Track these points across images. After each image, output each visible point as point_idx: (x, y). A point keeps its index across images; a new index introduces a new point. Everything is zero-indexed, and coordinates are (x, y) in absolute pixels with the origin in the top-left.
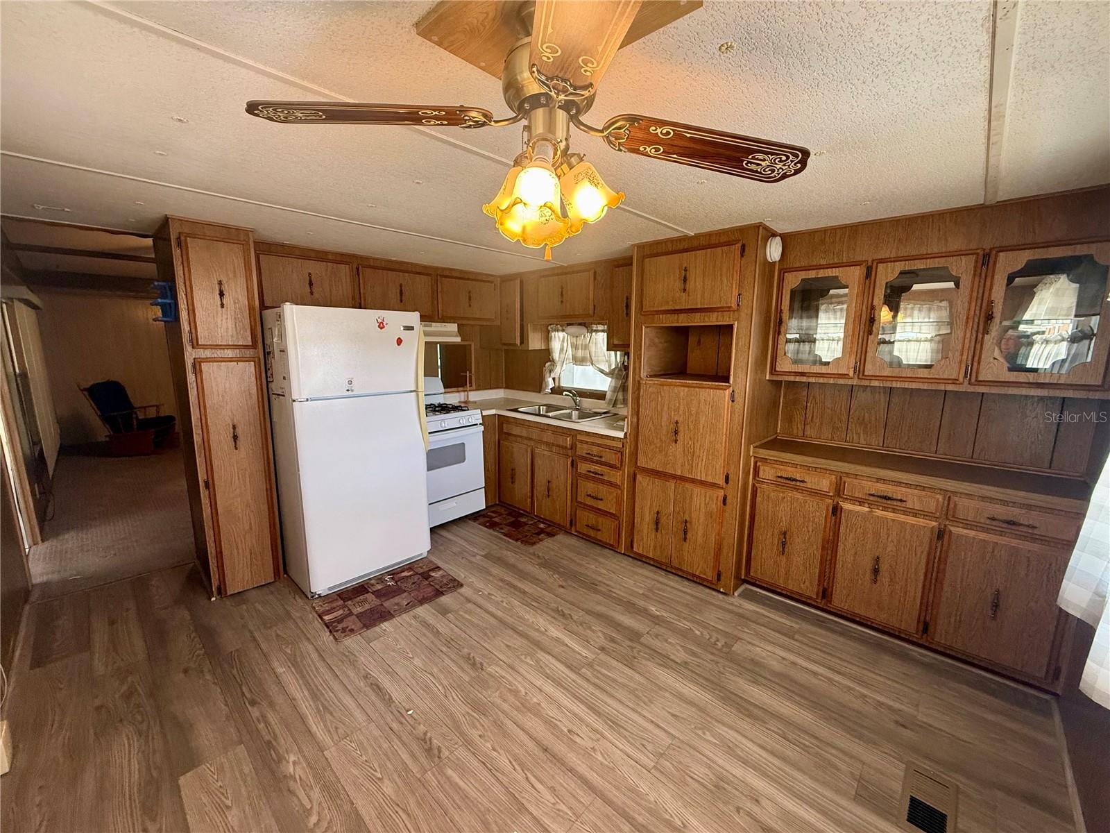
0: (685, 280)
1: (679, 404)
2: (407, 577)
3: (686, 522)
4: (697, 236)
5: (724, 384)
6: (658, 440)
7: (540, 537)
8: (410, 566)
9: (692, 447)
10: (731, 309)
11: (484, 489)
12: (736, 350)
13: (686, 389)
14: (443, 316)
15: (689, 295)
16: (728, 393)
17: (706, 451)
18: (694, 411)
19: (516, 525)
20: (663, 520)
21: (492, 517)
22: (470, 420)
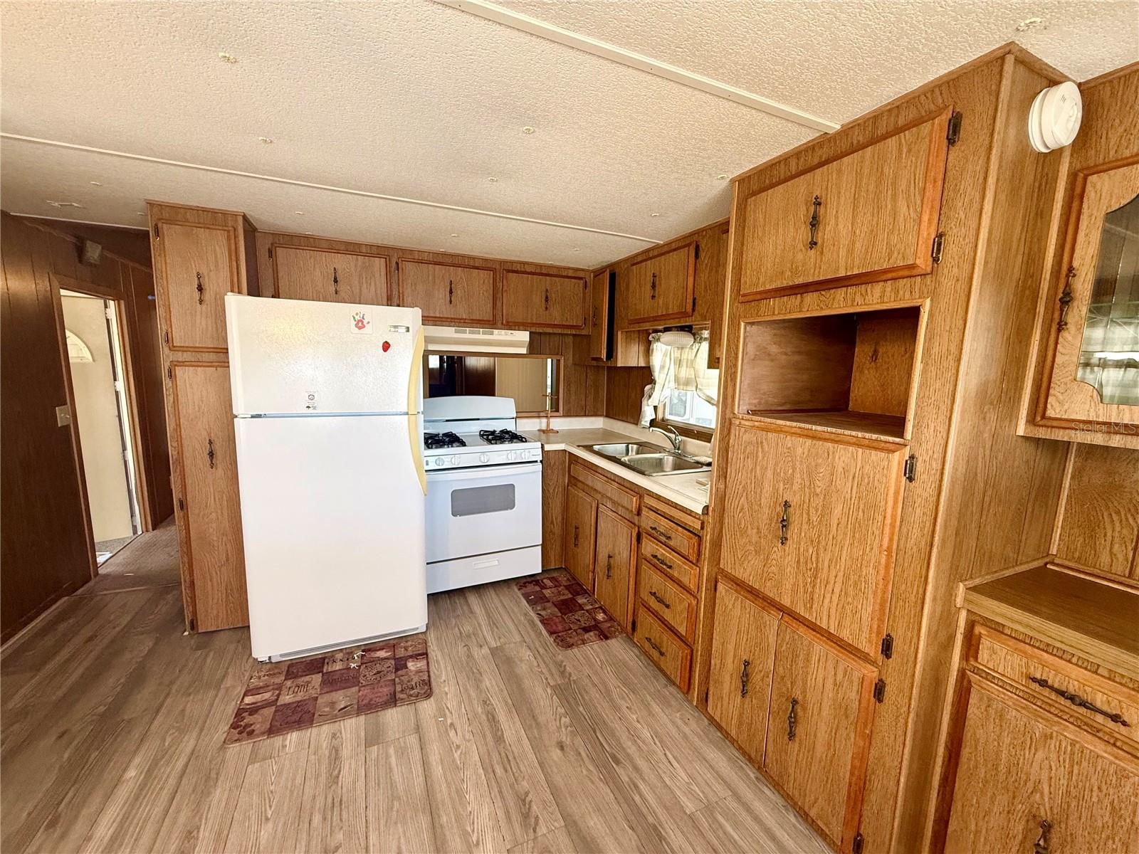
0: (814, 223)
1: (794, 469)
2: (383, 659)
3: (795, 702)
4: (846, 131)
5: (891, 439)
6: (755, 531)
7: (586, 636)
8: (392, 644)
9: (814, 559)
10: (915, 272)
11: (540, 547)
12: (926, 364)
13: (809, 442)
14: (508, 322)
15: (822, 253)
16: (897, 460)
17: (841, 574)
18: (820, 486)
19: (567, 607)
20: (756, 678)
21: (545, 587)
22: (523, 456)
